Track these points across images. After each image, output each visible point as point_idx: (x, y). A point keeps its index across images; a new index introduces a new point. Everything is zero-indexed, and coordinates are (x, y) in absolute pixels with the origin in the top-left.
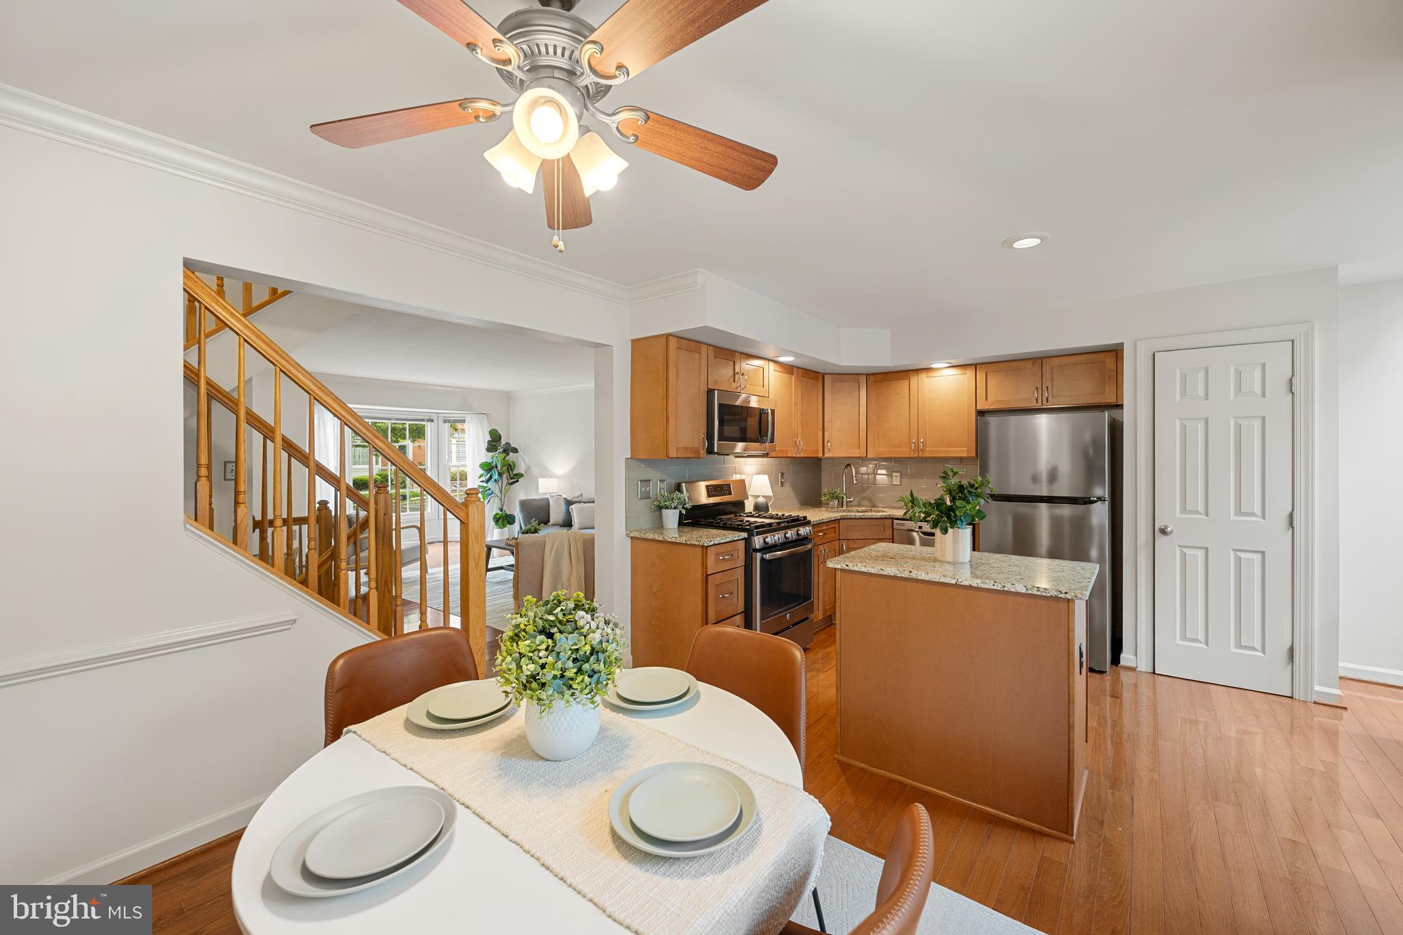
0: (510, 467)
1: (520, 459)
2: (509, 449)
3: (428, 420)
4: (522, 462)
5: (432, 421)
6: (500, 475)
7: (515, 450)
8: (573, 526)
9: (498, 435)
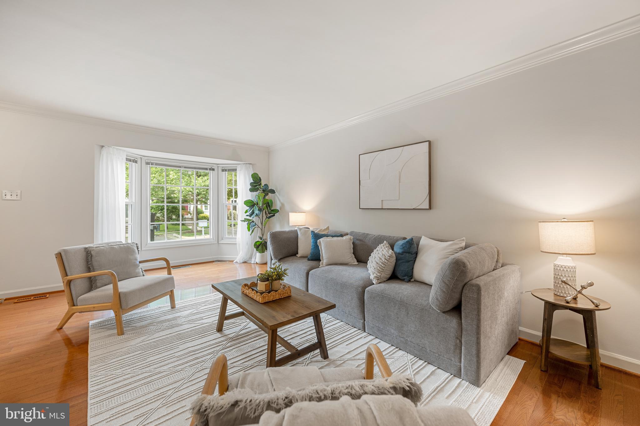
0: (268, 205)
1: (276, 198)
2: (267, 191)
3: (210, 169)
4: (278, 201)
5: (213, 170)
6: (260, 210)
7: (273, 192)
8: (321, 261)
9: (259, 179)
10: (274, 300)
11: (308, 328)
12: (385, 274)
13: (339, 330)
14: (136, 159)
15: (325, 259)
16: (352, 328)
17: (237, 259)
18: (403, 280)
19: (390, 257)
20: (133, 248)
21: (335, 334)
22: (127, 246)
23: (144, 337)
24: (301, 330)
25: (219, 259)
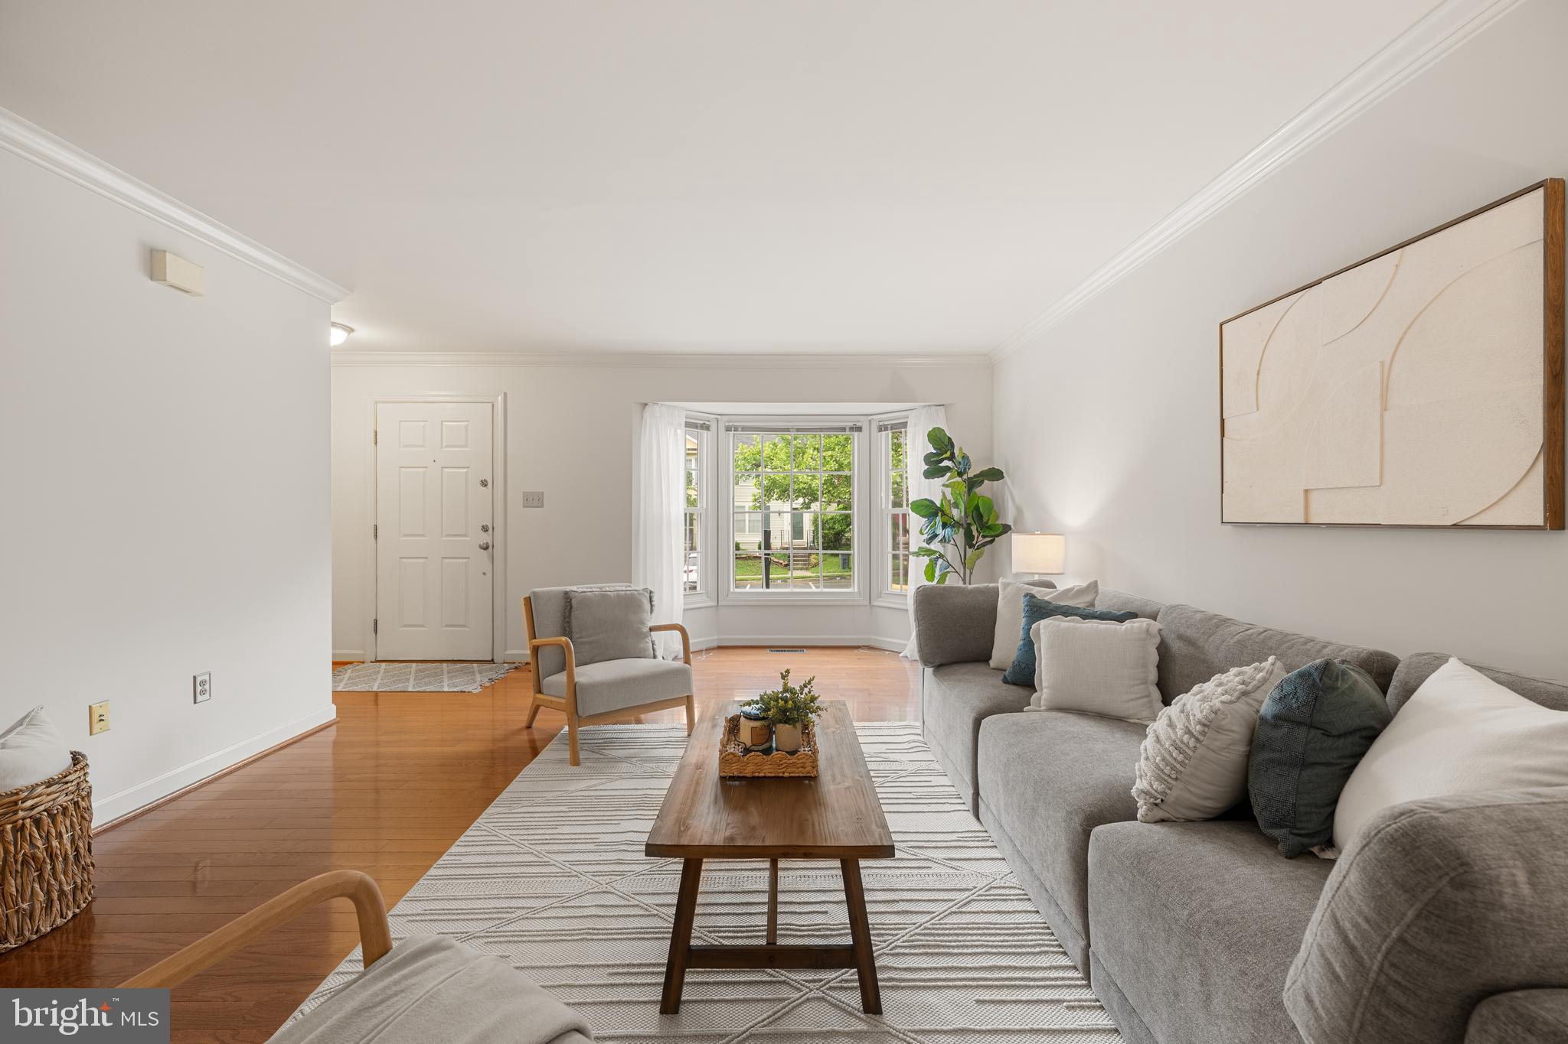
0: (978, 512)
1: (1005, 490)
3: (852, 429)
5: (859, 429)
6: (954, 525)
7: (999, 475)
8: (1036, 691)
9: (946, 441)
10: (758, 777)
11: (913, 890)
12: (1191, 792)
13: (1002, 938)
14: (707, 423)
15: (1046, 688)
16: (1056, 949)
17: (907, 649)
18: (1272, 842)
19: (1204, 725)
20: (640, 600)
21: (977, 946)
22: (632, 594)
23: (596, 782)
24: (887, 886)
25: (872, 644)
